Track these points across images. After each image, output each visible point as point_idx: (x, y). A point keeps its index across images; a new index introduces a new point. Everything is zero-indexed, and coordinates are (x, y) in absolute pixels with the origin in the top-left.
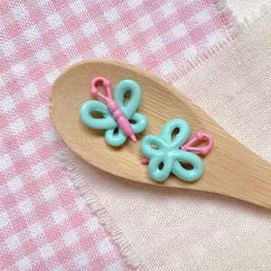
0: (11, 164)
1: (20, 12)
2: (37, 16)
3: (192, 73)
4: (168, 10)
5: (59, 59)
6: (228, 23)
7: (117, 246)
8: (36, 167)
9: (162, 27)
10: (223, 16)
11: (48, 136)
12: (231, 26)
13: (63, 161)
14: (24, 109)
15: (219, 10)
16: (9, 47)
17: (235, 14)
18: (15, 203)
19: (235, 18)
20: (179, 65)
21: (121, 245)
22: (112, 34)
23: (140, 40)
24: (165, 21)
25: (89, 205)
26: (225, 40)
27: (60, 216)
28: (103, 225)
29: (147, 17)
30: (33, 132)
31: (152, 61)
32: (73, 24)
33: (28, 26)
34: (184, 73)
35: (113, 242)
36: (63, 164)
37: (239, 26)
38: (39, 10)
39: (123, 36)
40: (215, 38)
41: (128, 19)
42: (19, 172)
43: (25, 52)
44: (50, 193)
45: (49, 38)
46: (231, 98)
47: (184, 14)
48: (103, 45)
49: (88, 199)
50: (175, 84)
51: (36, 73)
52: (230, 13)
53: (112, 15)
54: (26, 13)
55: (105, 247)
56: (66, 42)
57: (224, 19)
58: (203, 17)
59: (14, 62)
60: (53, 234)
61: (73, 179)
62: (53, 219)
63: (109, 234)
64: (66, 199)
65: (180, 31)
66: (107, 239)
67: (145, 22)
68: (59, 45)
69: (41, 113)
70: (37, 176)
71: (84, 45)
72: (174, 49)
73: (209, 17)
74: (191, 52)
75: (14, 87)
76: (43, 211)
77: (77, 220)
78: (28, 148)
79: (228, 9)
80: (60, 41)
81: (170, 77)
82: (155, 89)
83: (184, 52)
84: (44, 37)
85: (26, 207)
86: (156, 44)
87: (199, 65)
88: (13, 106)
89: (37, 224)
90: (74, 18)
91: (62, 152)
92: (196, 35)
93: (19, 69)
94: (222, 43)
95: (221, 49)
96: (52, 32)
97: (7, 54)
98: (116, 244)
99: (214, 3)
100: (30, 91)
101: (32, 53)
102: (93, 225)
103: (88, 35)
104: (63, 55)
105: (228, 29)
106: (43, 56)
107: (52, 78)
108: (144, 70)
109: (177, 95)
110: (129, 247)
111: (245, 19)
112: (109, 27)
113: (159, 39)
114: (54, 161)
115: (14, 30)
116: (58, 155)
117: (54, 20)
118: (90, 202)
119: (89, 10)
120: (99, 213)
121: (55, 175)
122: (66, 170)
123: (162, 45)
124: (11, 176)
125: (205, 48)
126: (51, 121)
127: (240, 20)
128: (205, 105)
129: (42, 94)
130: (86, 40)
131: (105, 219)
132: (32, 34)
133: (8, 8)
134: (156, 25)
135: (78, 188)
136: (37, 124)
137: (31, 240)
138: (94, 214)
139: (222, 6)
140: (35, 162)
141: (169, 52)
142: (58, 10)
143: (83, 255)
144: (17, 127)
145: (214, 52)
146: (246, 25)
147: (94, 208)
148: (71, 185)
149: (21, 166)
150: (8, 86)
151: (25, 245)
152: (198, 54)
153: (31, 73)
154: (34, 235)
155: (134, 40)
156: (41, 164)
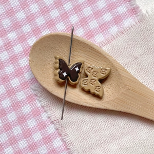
0: (4, 91)
2: (24, 5)
3: (114, 42)
4: (101, 4)
5: (36, 31)
6: (136, 14)
7: (64, 142)
8: (19, 93)
9: (97, 14)
10: (134, 9)
11: (27, 76)
12: (138, 15)
13: (35, 90)
14: (14, 59)
15: (131, 6)
16: (7, 23)
17: (140, 8)
18: (5, 114)
19: (141, 10)
20: (107, 37)
21: (67, 142)
22: (68, 17)
23: (84, 22)
24: (99, 11)
25: (49, 117)
26: (134, 23)
27: (32, 123)
28: (57, 129)
29: (89, 8)
30: (18, 73)
31: (91, 34)
32: (45, 11)
33: (18, 11)
34: (109, 42)
35: (63, 140)
36: (35, 92)
37: (143, 16)
38: (25, 1)
40: (128, 22)
41: (77, 9)
42: (9, 96)
43: (16, 26)
44: (26, 109)
45: (30, 19)
46: (136, 58)
47: (111, 7)
48: (62, 23)
49: (49, 113)
50: (103, 48)
51: (22, 39)
52: (138, 8)
53: (68, 6)
54: (18, 3)
55: (57, 143)
56: (40, 21)
57: (135, 11)
58: (122, 9)
59: (9, 31)
60: (27, 134)
61: (40, 101)
62: (27, 124)
63: (60, 135)
64: (36, 113)
65: (108, 17)
66: (59, 139)
67: (88, 11)
68: (36, 22)
69: (24, 62)
70: (20, 99)
71: (51, 24)
72: (104, 27)
73: (125, 10)
74: (114, 30)
75: (8, 46)
76: (22, 119)
77: (42, 126)
78: (15, 82)
79: (137, 5)
80: (37, 20)
81: (101, 44)
83: (110, 30)
84: (28, 17)
85: (12, 117)
86: (93, 24)
87: (118, 38)
88: (8, 57)
89: (18, 127)
90: (46, 7)
91: (35, 85)
92: (117, 20)
93: (12, 36)
94: (132, 25)
95: (131, 29)
96: (32, 15)
97: (5, 27)
99: (129, 2)
100: (18, 49)
101: (20, 26)
102: (51, 129)
103: (53, 18)
104: (38, 28)
105: (137, 17)
106: (27, 28)
107: (32, 41)
108: (85, 39)
109: (104, 54)
110: (71, 143)
111: (146, 11)
112: (66, 13)
113: (95, 21)
114: (30, 91)
115: (10, 13)
116: (32, 87)
117: (34, 8)
118: (50, 115)
119: (55, 3)
120: (55, 122)
121: (30, 99)
122: (36, 95)
123: (97, 25)
124: (4, 98)
125: (123, 28)
126: (30, 67)
127: (144, 12)
129: (25, 51)
130: (52, 20)
131: (58, 126)
132: (21, 15)
134: (94, 13)
135: (43, 107)
136: (21, 68)
137: (14, 137)
138: (52, 123)
139: (133, 3)
140: (19, 91)
141: (101, 29)
142: (37, 2)
143: (44, 147)
144: (9, 69)
145: (127, 30)
146: (147, 15)
147: (52, 119)
148: (39, 104)
149: (11, 92)
150: (5, 45)
151: (10, 140)
152: (118, 31)
153: (19, 38)
154: (16, 134)
155: (81, 21)
156: (22, 92)
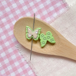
0: (2, 48)
1: (4, 3)
2: (9, 4)
3: (55, 21)
4: (48, 2)
5: (16, 17)
6: (66, 6)
7: (34, 73)
8: (9, 49)
9: (47, 7)
10: (65, 4)
11: (13, 40)
14: (6, 32)
15: (63, 2)
16: (1, 14)
18: (3, 60)
19: (68, 5)
22: (32, 10)
23: (40, 11)
24: (47, 6)
25: (25, 61)
27: (17, 64)
28: (30, 66)
30: (8, 39)
31: (44, 18)
32: (20, 7)
33: (7, 7)
34: (53, 21)
35: (33, 71)
36: (18, 48)
37: (69, 7)
38: (10, 2)
39: (35, 10)
40: (62, 11)
41: (36, 5)
42: (4, 51)
43: (6, 15)
44: (14, 57)
45: (13, 11)
47: (53, 4)
48: (29, 13)
50: (50, 24)
51: (9, 21)
52: (66, 3)
53: (32, 4)
54: (6, 3)
56: (18, 12)
57: (65, 5)
59: (2, 18)
60: (15, 69)
61: (21, 53)
62: (15, 65)
63: (32, 69)
64: (19, 59)
65: (52, 9)
66: (31, 71)
67: (42, 6)
69: (11, 33)
70: (10, 52)
71: (23, 13)
72: (50, 14)
73: (60, 5)
74: (55, 15)
75: (2, 25)
76: (12, 62)
77: (22, 65)
78: (7, 44)
79: (66, 2)
80: (16, 12)
81: (49, 22)
82: (45, 26)
83: (53, 15)
84: (11, 10)
85: (6, 61)
86: (45, 13)
87: (58, 19)
88: (2, 31)
89: (10, 66)
90: (20, 5)
92: (57, 10)
93: (4, 20)
94: (64, 12)
95: (64, 14)
96: (14, 9)
98: (34, 72)
99: (62, 0)
100: (7, 27)
101: (8, 15)
102: (27, 66)
103: (24, 10)
104: (17, 16)
105: (66, 8)
106: (11, 16)
107: (14, 23)
108: (41, 20)
110: (37, 73)
111: (70, 5)
112: (31, 7)
113: (46, 11)
114: (15, 48)
115: (2, 8)
116: (16, 45)
117: (14, 5)
118: (26, 60)
119: (25, 3)
120: (29, 63)
121: (15, 52)
122: (18, 50)
123: (47, 13)
124: (2, 52)
126: (14, 36)
130: (24, 11)
132: (8, 10)
134: (45, 7)
135: (22, 55)
136: (10, 37)
137: (8, 71)
138: (27, 63)
140: (9, 48)
141: (49, 15)
142: (16, 2)
143: (24, 75)
144: (4, 37)
145: (62, 15)
146: (71, 7)
147: (27, 61)
148: (20, 54)
149: (5, 49)
151: (6, 73)
152: (57, 15)
153: (7, 21)
154: (9, 70)
155: (38, 11)
156: (11, 48)
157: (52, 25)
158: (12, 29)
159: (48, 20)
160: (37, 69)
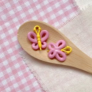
0: (4, 56)
1: (8, 5)
2: (13, 7)
3: (65, 26)
4: (57, 5)
5: (21, 21)
6: (77, 10)
7: (40, 84)
8: (13, 57)
9: (55, 11)
10: (75, 8)
11: (17, 47)
12: (78, 11)
13: (22, 55)
14: (9, 37)
15: (74, 6)
16: (4, 17)
17: (79, 7)
18: (5, 69)
19: (79, 8)
20: (61, 23)
22: (38, 13)
23: (48, 15)
24: (56, 9)
25: (30, 70)
26: (76, 15)
27: (20, 74)
28: (35, 77)
29: (50, 8)
30: (11, 45)
32: (25, 10)
33: (10, 10)
34: (62, 26)
35: (38, 82)
36: (22, 56)
37: (80, 11)
38: (14, 4)
39: (42, 14)
40: (72, 15)
41: (44, 8)
42: (7, 59)
43: (9, 19)
44: (17, 66)
45: (17, 14)
46: (78, 35)
47: (63, 7)
48: (35, 16)
49: (30, 68)
50: (59, 30)
51: (13, 26)
52: (78, 7)
53: (38, 7)
54: (10, 6)
55: (35, 84)
56: (23, 15)
57: (76, 8)
58: (69, 8)
59: (6, 22)
60: (18, 80)
61: (25, 61)
62: (18, 74)
63: (37, 80)
64: (23, 68)
65: (61, 12)
66: (36, 82)
68: (21, 16)
69: (15, 39)
70: (13, 60)
72: (59, 18)
73: (71, 8)
74: (65, 19)
75: (5, 30)
76: (15, 72)
77: (26, 75)
78: (10, 51)
79: (77, 5)
81: (57, 28)
82: (53, 31)
83: (62, 19)
85: (9, 70)
86: (53, 17)
87: (67, 24)
88: (5, 37)
89: (13, 76)
90: (26, 8)
91: (21, 52)
92: (66, 14)
93: (7, 24)
94: (75, 16)
95: (74, 18)
96: (18, 12)
97: (3, 19)
98: (39, 83)
99: (72, 3)
100: (11, 32)
101: (12, 19)
102: (31, 76)
103: (30, 13)
105: (77, 12)
106: (15, 20)
109: (60, 34)
110: (43, 84)
111: (82, 8)
112: (37, 11)
113: (54, 15)
114: (19, 55)
115: (6, 11)
116: (20, 53)
117: (19, 8)
119: (31, 5)
120: (34, 73)
121: (19, 60)
122: (22, 58)
123: (55, 17)
124: (4, 60)
125: (69, 18)
126: (18, 42)
127: (81, 9)
128: (69, 37)
129: (15, 33)
130: (30, 15)
131: (35, 75)
132: (12, 13)
133: (4, 4)
134: (53, 10)
135: (27, 64)
136: (13, 43)
137: (11, 82)
138: (32, 73)
139: (75, 4)
140: (12, 55)
141: (57, 19)
142: (21, 5)
143: (28, 87)
144: (6, 43)
145: (72, 19)
146: (83, 11)
147: (32, 71)
148: (24, 63)
149: (8, 57)
150: (3, 30)
151: (8, 83)
152: (67, 20)
153: (11, 26)
154: (11, 80)
155: (46, 15)
156: (14, 56)
157: (61, 30)
158: (16, 35)
159: (56, 25)
160: (43, 80)
